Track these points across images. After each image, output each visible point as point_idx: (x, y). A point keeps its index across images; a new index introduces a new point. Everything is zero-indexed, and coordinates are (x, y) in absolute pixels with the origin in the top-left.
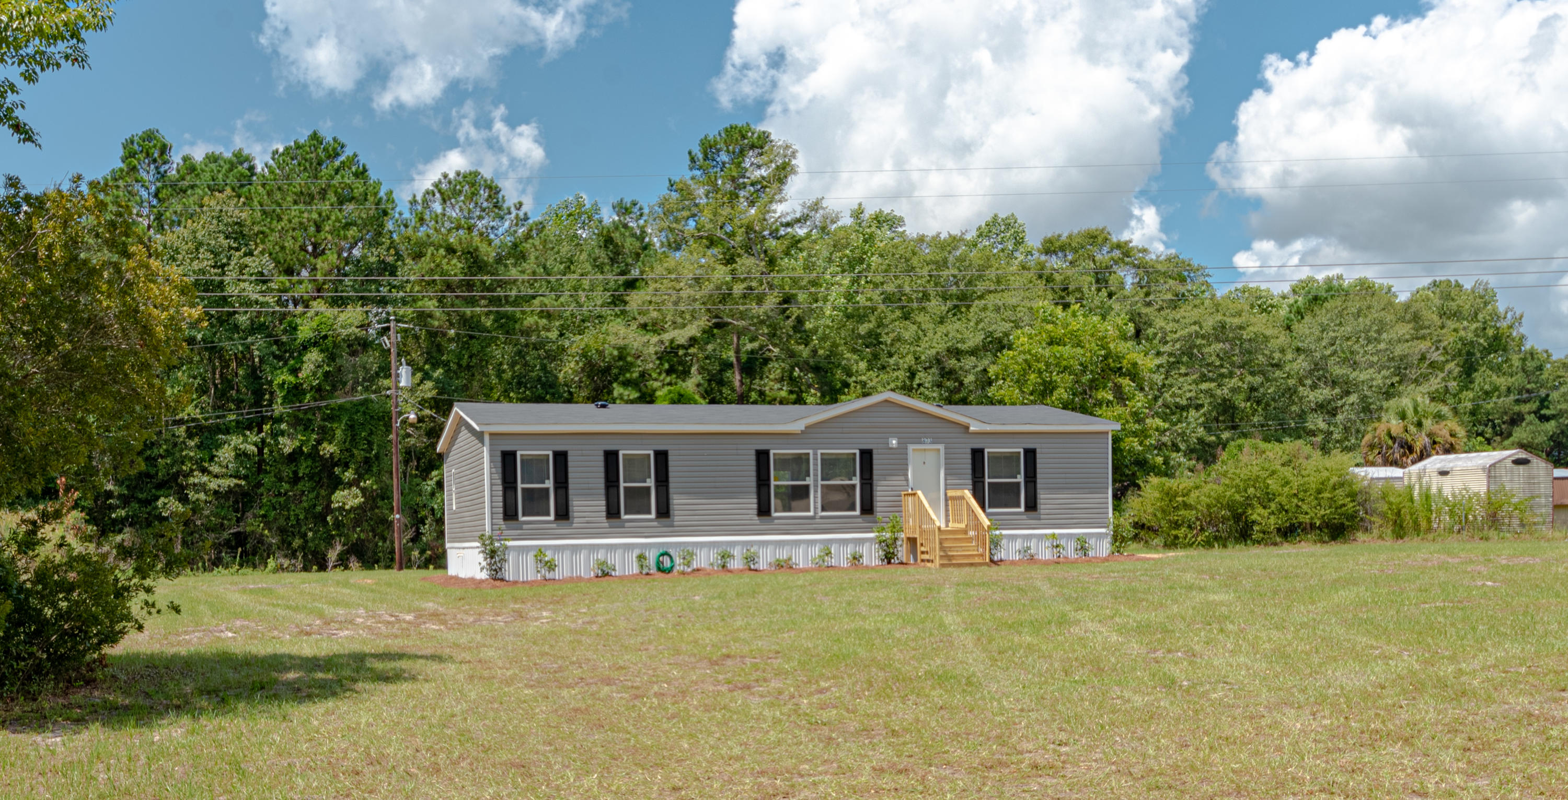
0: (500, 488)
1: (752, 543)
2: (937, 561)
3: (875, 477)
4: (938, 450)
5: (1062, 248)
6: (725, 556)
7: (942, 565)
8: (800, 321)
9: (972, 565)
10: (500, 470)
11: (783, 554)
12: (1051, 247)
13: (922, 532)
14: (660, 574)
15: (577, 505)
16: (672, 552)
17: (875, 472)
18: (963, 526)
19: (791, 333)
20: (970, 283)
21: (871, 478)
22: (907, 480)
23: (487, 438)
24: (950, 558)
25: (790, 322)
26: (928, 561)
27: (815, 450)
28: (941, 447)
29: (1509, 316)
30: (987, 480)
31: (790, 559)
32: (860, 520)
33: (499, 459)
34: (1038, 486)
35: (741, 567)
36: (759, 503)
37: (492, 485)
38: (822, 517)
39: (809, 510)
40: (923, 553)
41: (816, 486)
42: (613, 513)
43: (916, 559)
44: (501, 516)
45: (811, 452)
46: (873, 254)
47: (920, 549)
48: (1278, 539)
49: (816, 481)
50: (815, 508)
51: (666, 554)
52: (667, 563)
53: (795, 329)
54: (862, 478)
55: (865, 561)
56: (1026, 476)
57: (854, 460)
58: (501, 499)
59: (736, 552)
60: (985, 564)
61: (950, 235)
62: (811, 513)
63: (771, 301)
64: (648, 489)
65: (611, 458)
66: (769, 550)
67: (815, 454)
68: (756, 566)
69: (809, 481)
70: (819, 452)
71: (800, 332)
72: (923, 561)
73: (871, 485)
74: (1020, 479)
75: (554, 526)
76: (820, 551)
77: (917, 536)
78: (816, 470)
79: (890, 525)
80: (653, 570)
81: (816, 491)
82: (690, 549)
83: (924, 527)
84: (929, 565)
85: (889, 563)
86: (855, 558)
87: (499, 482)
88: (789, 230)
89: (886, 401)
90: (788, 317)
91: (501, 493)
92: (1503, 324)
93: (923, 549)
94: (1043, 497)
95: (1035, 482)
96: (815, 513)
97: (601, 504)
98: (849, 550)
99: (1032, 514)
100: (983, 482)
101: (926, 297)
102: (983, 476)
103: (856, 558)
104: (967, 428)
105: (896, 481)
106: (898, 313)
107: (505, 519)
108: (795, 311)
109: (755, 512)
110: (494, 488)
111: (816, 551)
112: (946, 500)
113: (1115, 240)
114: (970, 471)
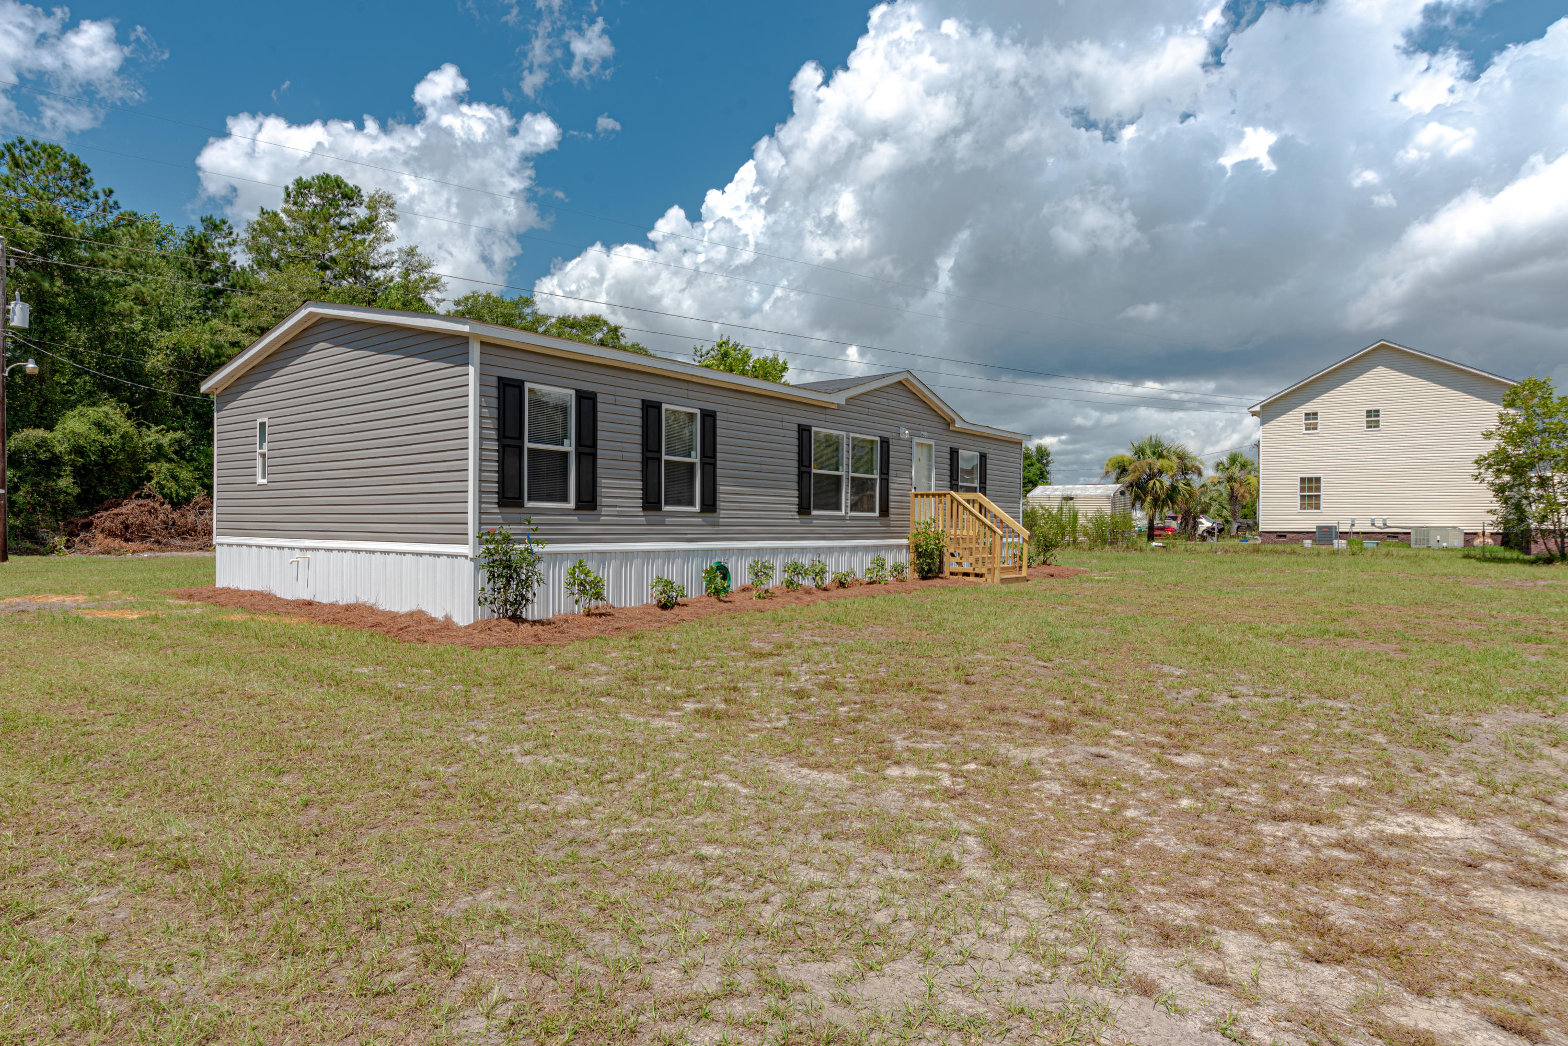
0: (494, 445)
1: (793, 550)
2: (997, 575)
3: (890, 472)
7: (1002, 580)
9: (1017, 580)
10: (495, 413)
15: (607, 486)
17: (891, 466)
21: (887, 472)
22: (911, 478)
23: (475, 350)
27: (846, 432)
32: (880, 523)
33: (494, 392)
34: (987, 492)
37: (482, 438)
38: (852, 518)
39: (840, 509)
41: (847, 479)
42: (651, 503)
44: (494, 498)
49: (847, 471)
50: (848, 506)
51: (722, 566)
54: (881, 472)
56: (980, 482)
57: (875, 448)
58: (495, 466)
59: (778, 563)
60: (1025, 579)
62: (843, 513)
64: (693, 465)
65: (651, 410)
67: (848, 438)
69: (842, 472)
70: (852, 435)
72: (953, 573)
73: (888, 481)
75: (575, 518)
77: (945, 544)
78: (847, 458)
81: (847, 485)
85: (925, 577)
87: (493, 434)
89: (900, 382)
91: (495, 455)
95: (985, 489)
96: (848, 512)
97: (635, 488)
100: (957, 486)
102: (957, 479)
104: (949, 425)
105: (905, 478)
107: (500, 504)
109: (795, 508)
110: (486, 444)
114: (949, 473)
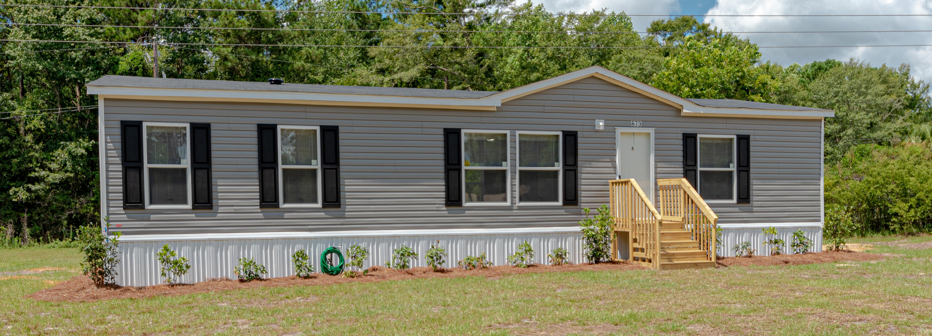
0: (120, 167)
1: (438, 238)
2: (658, 261)
3: (579, 163)
4: (649, 134)
5: (665, 29)
6: (405, 254)
7: (663, 267)
8: (490, 69)
9: (696, 265)
10: (119, 145)
11: (475, 251)
12: (656, 28)
13: (636, 226)
14: (328, 276)
15: (223, 190)
16: (342, 249)
17: (580, 158)
18: (679, 219)
19: (484, 77)
20: (607, 45)
21: (575, 164)
22: (615, 167)
23: (101, 104)
24: (669, 257)
25: (484, 69)
26: (644, 260)
27: (513, 130)
28: (651, 131)
29: (921, 86)
30: (699, 169)
31: (483, 257)
32: (563, 211)
33: (118, 131)
34: (752, 176)
35: (426, 266)
36: (448, 191)
37: (108, 163)
38: (520, 208)
39: (505, 200)
40: (635, 250)
41: (513, 172)
42: (268, 200)
43: (626, 256)
44: (121, 203)
45: (508, 132)
46: (537, 33)
47: (632, 245)
48: (914, 230)
49: (513, 166)
50: (513, 197)
51: (334, 251)
52: (336, 262)
53: (486, 74)
54: (565, 164)
55: (569, 258)
56: (739, 165)
57: (557, 142)
58: (120, 181)
59: (421, 249)
60: (711, 265)
61: (594, 12)
62: (508, 203)
63: (470, 53)
64: (314, 171)
65: (266, 133)
66: (460, 244)
67: (513, 136)
68: (444, 266)
69: (506, 166)
70: (518, 133)
71: (490, 77)
72: (635, 259)
73: (575, 172)
74: (733, 168)
76: (520, 247)
77: (629, 230)
78: (513, 154)
79: (599, 217)
80: (318, 269)
81: (513, 178)
82: (363, 245)
83: (639, 219)
84: (645, 264)
85: (597, 262)
86: (558, 256)
87: (118, 160)
88: (483, 9)
89: (593, 77)
90: (482, 66)
91: (120, 174)
92: (918, 92)
93: (636, 245)
94: (756, 186)
95: (748, 172)
96: (513, 203)
97: (253, 190)
98: (551, 246)
99: (744, 206)
100: (695, 171)
101: (576, 55)
102: (695, 165)
103: (560, 255)
104: (679, 111)
105: (602, 167)
106: (557, 66)
107: (126, 207)
108: (487, 62)
109: (443, 201)
110: (111, 168)
111: (513, 247)
112: (656, 190)
113: (701, 24)
114: (681, 159)
